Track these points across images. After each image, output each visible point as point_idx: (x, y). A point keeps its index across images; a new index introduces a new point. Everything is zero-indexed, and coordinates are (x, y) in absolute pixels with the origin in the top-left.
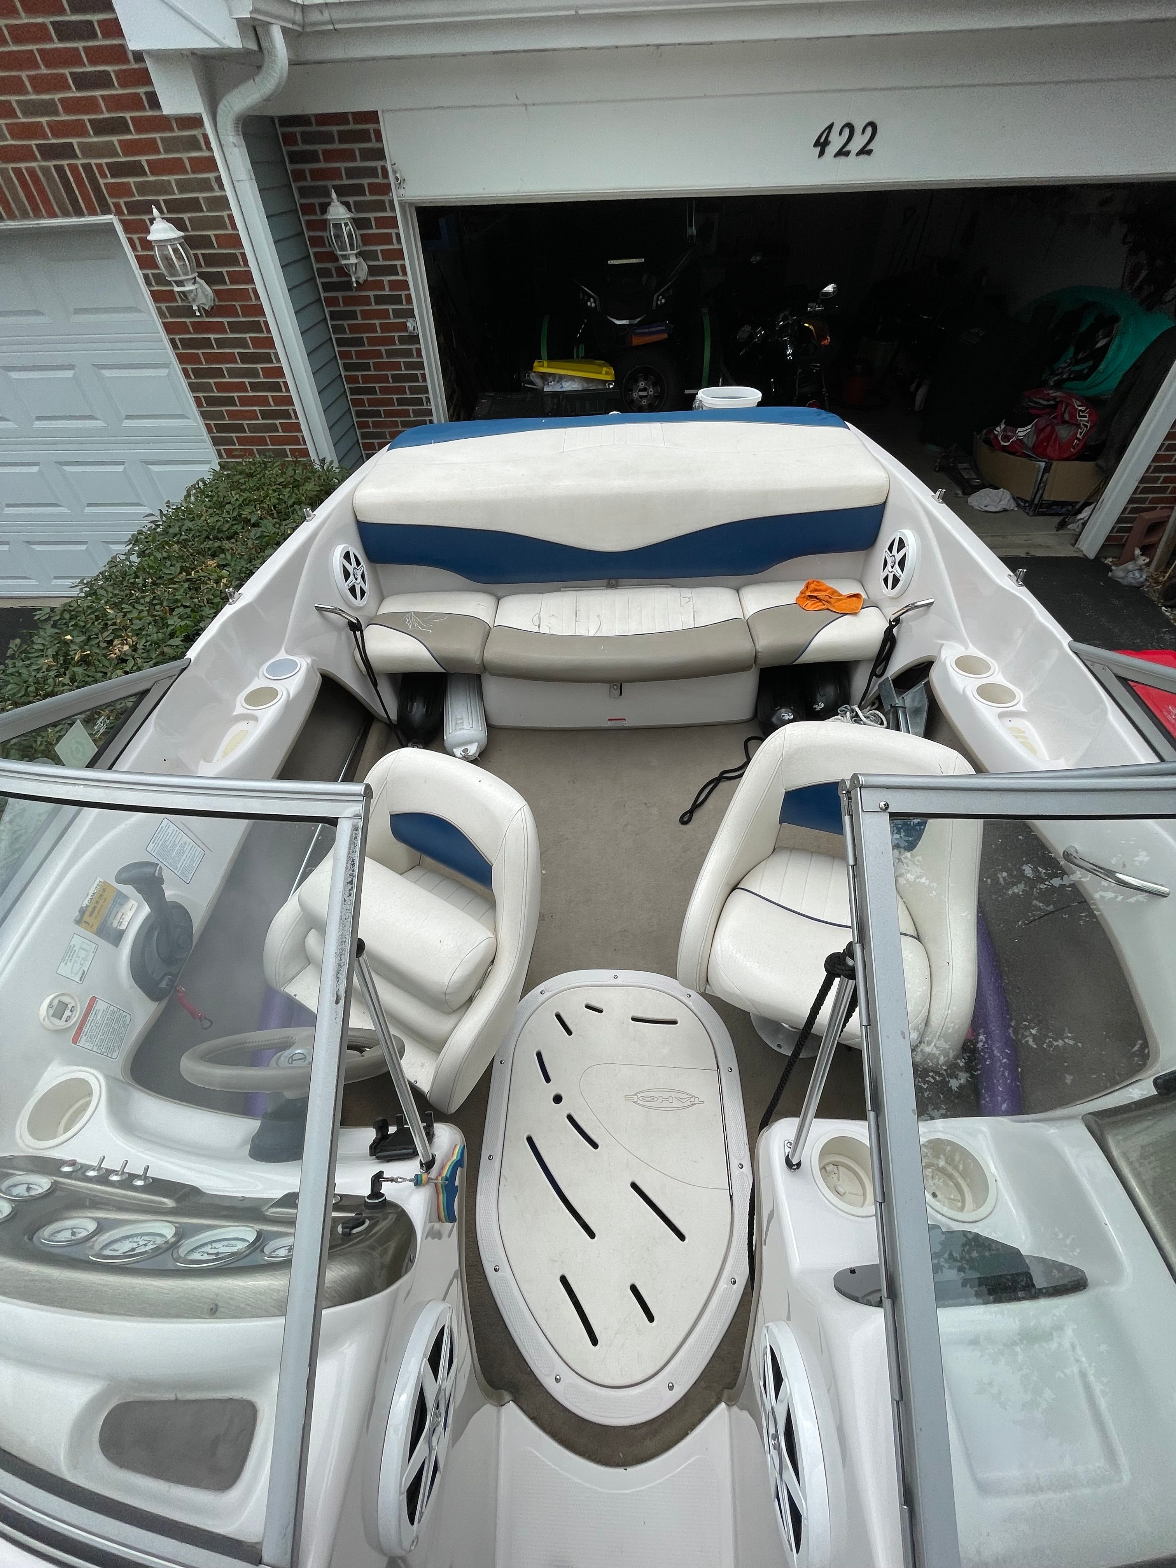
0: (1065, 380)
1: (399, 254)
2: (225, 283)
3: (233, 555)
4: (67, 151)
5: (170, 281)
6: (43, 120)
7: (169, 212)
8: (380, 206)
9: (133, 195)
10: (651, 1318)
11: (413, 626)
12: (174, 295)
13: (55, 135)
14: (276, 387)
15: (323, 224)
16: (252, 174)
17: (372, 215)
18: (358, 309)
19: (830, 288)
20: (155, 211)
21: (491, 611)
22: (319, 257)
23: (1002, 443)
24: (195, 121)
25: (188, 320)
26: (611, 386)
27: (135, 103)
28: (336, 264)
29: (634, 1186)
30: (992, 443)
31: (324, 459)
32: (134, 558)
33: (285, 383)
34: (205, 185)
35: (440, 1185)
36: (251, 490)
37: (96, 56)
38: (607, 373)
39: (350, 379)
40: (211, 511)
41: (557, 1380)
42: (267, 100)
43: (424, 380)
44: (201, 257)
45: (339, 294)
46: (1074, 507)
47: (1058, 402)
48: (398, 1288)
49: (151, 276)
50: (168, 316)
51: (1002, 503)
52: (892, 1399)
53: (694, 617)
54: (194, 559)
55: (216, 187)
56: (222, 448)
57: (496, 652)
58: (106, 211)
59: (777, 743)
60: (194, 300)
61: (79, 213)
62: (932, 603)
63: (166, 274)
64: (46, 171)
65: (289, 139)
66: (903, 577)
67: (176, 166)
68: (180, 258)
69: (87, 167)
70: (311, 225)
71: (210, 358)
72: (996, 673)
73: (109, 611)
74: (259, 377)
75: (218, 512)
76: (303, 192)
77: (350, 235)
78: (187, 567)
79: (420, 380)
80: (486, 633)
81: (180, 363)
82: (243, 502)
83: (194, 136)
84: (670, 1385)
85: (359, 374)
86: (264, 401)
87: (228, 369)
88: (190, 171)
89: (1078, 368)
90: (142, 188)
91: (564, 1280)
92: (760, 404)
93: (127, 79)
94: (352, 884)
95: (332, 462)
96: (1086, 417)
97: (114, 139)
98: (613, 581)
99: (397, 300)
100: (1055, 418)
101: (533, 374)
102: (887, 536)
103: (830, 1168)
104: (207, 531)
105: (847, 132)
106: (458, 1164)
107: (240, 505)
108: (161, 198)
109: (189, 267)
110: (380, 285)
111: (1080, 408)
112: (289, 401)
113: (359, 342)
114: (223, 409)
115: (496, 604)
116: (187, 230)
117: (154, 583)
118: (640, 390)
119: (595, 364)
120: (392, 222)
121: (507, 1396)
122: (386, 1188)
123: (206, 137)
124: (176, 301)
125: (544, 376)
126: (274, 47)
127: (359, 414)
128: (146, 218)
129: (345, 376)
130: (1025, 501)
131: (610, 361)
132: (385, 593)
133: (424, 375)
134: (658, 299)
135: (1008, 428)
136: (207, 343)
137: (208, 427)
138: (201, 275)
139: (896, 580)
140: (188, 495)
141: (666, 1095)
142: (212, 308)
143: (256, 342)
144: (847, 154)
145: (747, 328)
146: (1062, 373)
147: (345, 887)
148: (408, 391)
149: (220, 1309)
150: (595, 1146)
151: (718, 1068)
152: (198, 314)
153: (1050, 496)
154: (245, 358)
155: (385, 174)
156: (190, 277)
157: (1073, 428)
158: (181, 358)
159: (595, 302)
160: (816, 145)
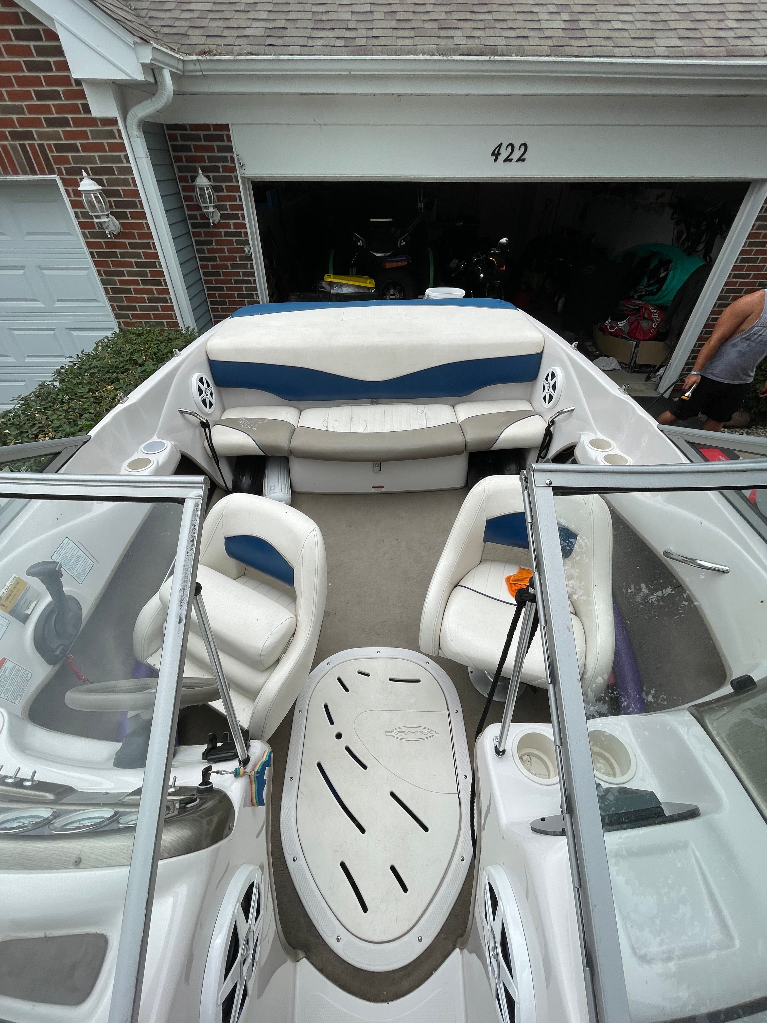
0: (644, 295)
1: (241, 208)
2: (128, 219)
3: (125, 382)
4: (28, 136)
5: (91, 216)
6: (14, 117)
7: (93, 174)
8: (229, 179)
9: (71, 164)
10: (405, 889)
11: (244, 426)
12: (94, 225)
13: (21, 126)
14: (159, 283)
15: (193, 188)
16: (148, 154)
17: (224, 184)
18: (214, 239)
19: (504, 240)
20: (84, 173)
21: (296, 417)
22: (189, 208)
23: (610, 330)
24: (113, 122)
25: (102, 241)
26: (373, 291)
27: (74, 109)
28: (200, 212)
29: (392, 794)
30: (604, 330)
31: (188, 328)
32: (57, 384)
33: (165, 281)
34: (118, 160)
35: (253, 777)
36: (139, 344)
37: (50, 81)
38: (370, 283)
39: (207, 282)
40: (112, 356)
41: (338, 940)
42: (159, 111)
43: (255, 283)
44: (113, 203)
45: (202, 230)
46: (654, 368)
47: (640, 307)
48: (220, 847)
49: (79, 213)
50: (89, 237)
51: (613, 365)
52: (574, 887)
53: (426, 421)
54: (98, 384)
55: (124, 161)
56: (121, 320)
57: (298, 443)
58: (52, 172)
59: (480, 488)
60: (107, 228)
61: (34, 173)
62: (573, 410)
63: (89, 211)
64: (14, 147)
65: (173, 138)
66: (555, 395)
67: (99, 148)
68: (99, 202)
69: (41, 146)
70: (185, 189)
71: (115, 264)
72: (615, 449)
73: (37, 415)
74: (147, 276)
75: (116, 357)
76: (180, 169)
77: (210, 196)
78: (93, 389)
79: (253, 283)
80: (292, 431)
81: (96, 266)
82: (133, 351)
83: (112, 130)
84: (420, 938)
85: (213, 278)
86: (150, 291)
87: (127, 271)
88: (108, 151)
89: (650, 288)
90: (77, 160)
91: (343, 865)
92: (464, 297)
93: (69, 95)
94: (193, 542)
95: (194, 329)
96: (657, 316)
97: (60, 130)
98: (375, 400)
99: (239, 234)
100: (639, 316)
101: (324, 283)
102: (544, 371)
103: (525, 758)
104: (108, 368)
105: (510, 148)
106: (266, 764)
107: (132, 353)
108: (88, 166)
109: (104, 208)
110: (228, 226)
111: (653, 311)
112: (167, 292)
113: (214, 259)
114: (123, 296)
115: (299, 414)
116: (104, 186)
117: (69, 399)
118: (391, 295)
119: (362, 277)
120: (237, 189)
121: (301, 954)
122: (214, 779)
123: (119, 131)
124: (95, 228)
125: (331, 284)
126: (164, 81)
127: (212, 303)
128: (78, 177)
129: (204, 279)
130: (626, 365)
131: (372, 276)
132: (226, 407)
133: (255, 280)
134: (401, 242)
135: (613, 322)
136: (114, 255)
137: (113, 308)
138: (112, 213)
139: (551, 397)
140: (97, 346)
141: (414, 730)
142: (119, 233)
143: (147, 255)
144: (511, 160)
145: (455, 261)
146: (641, 292)
147: (188, 543)
148: (244, 290)
149: (83, 861)
150: (365, 767)
151: (448, 710)
152: (109, 236)
153: (640, 361)
154: (138, 265)
155: (233, 160)
156: (105, 213)
157: (651, 322)
158: (97, 264)
159: (362, 243)
160: (493, 154)
